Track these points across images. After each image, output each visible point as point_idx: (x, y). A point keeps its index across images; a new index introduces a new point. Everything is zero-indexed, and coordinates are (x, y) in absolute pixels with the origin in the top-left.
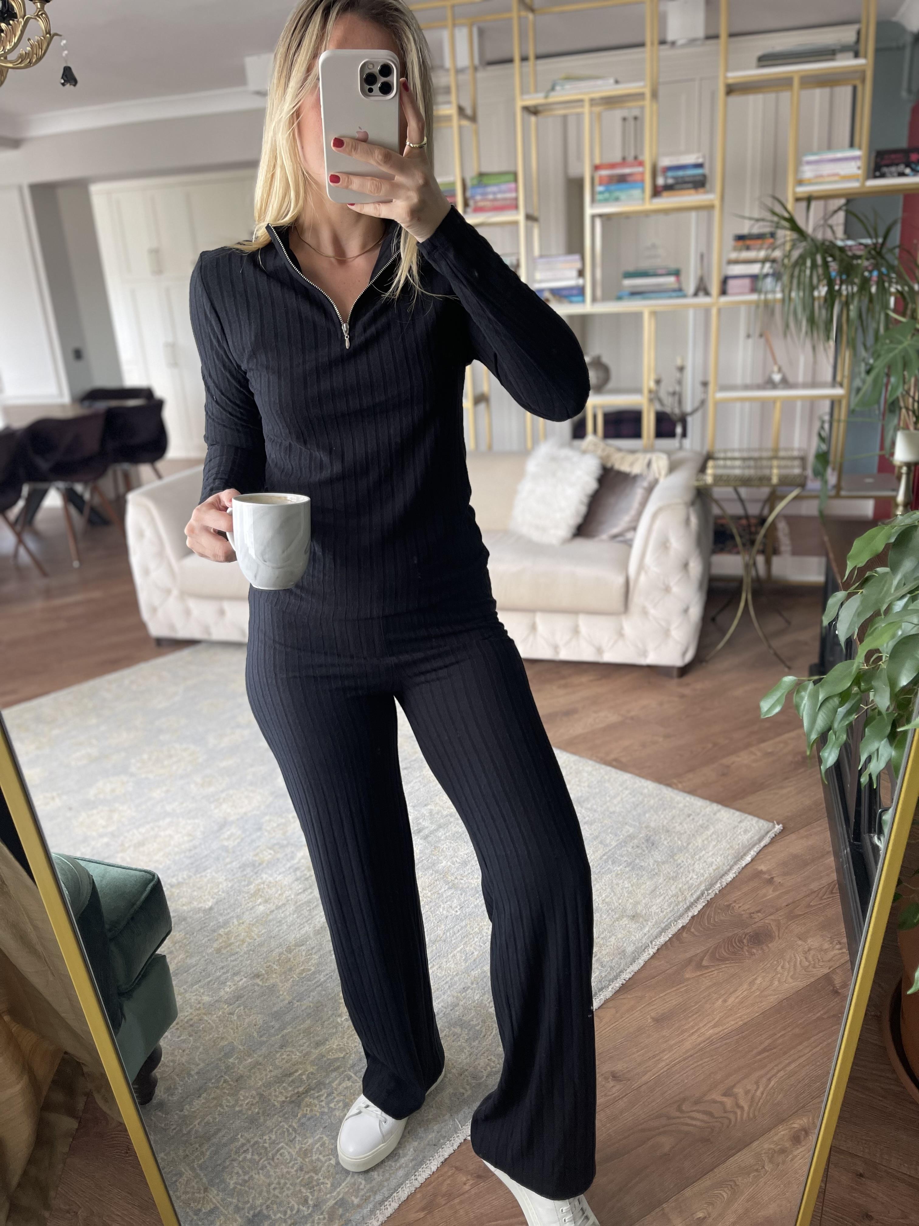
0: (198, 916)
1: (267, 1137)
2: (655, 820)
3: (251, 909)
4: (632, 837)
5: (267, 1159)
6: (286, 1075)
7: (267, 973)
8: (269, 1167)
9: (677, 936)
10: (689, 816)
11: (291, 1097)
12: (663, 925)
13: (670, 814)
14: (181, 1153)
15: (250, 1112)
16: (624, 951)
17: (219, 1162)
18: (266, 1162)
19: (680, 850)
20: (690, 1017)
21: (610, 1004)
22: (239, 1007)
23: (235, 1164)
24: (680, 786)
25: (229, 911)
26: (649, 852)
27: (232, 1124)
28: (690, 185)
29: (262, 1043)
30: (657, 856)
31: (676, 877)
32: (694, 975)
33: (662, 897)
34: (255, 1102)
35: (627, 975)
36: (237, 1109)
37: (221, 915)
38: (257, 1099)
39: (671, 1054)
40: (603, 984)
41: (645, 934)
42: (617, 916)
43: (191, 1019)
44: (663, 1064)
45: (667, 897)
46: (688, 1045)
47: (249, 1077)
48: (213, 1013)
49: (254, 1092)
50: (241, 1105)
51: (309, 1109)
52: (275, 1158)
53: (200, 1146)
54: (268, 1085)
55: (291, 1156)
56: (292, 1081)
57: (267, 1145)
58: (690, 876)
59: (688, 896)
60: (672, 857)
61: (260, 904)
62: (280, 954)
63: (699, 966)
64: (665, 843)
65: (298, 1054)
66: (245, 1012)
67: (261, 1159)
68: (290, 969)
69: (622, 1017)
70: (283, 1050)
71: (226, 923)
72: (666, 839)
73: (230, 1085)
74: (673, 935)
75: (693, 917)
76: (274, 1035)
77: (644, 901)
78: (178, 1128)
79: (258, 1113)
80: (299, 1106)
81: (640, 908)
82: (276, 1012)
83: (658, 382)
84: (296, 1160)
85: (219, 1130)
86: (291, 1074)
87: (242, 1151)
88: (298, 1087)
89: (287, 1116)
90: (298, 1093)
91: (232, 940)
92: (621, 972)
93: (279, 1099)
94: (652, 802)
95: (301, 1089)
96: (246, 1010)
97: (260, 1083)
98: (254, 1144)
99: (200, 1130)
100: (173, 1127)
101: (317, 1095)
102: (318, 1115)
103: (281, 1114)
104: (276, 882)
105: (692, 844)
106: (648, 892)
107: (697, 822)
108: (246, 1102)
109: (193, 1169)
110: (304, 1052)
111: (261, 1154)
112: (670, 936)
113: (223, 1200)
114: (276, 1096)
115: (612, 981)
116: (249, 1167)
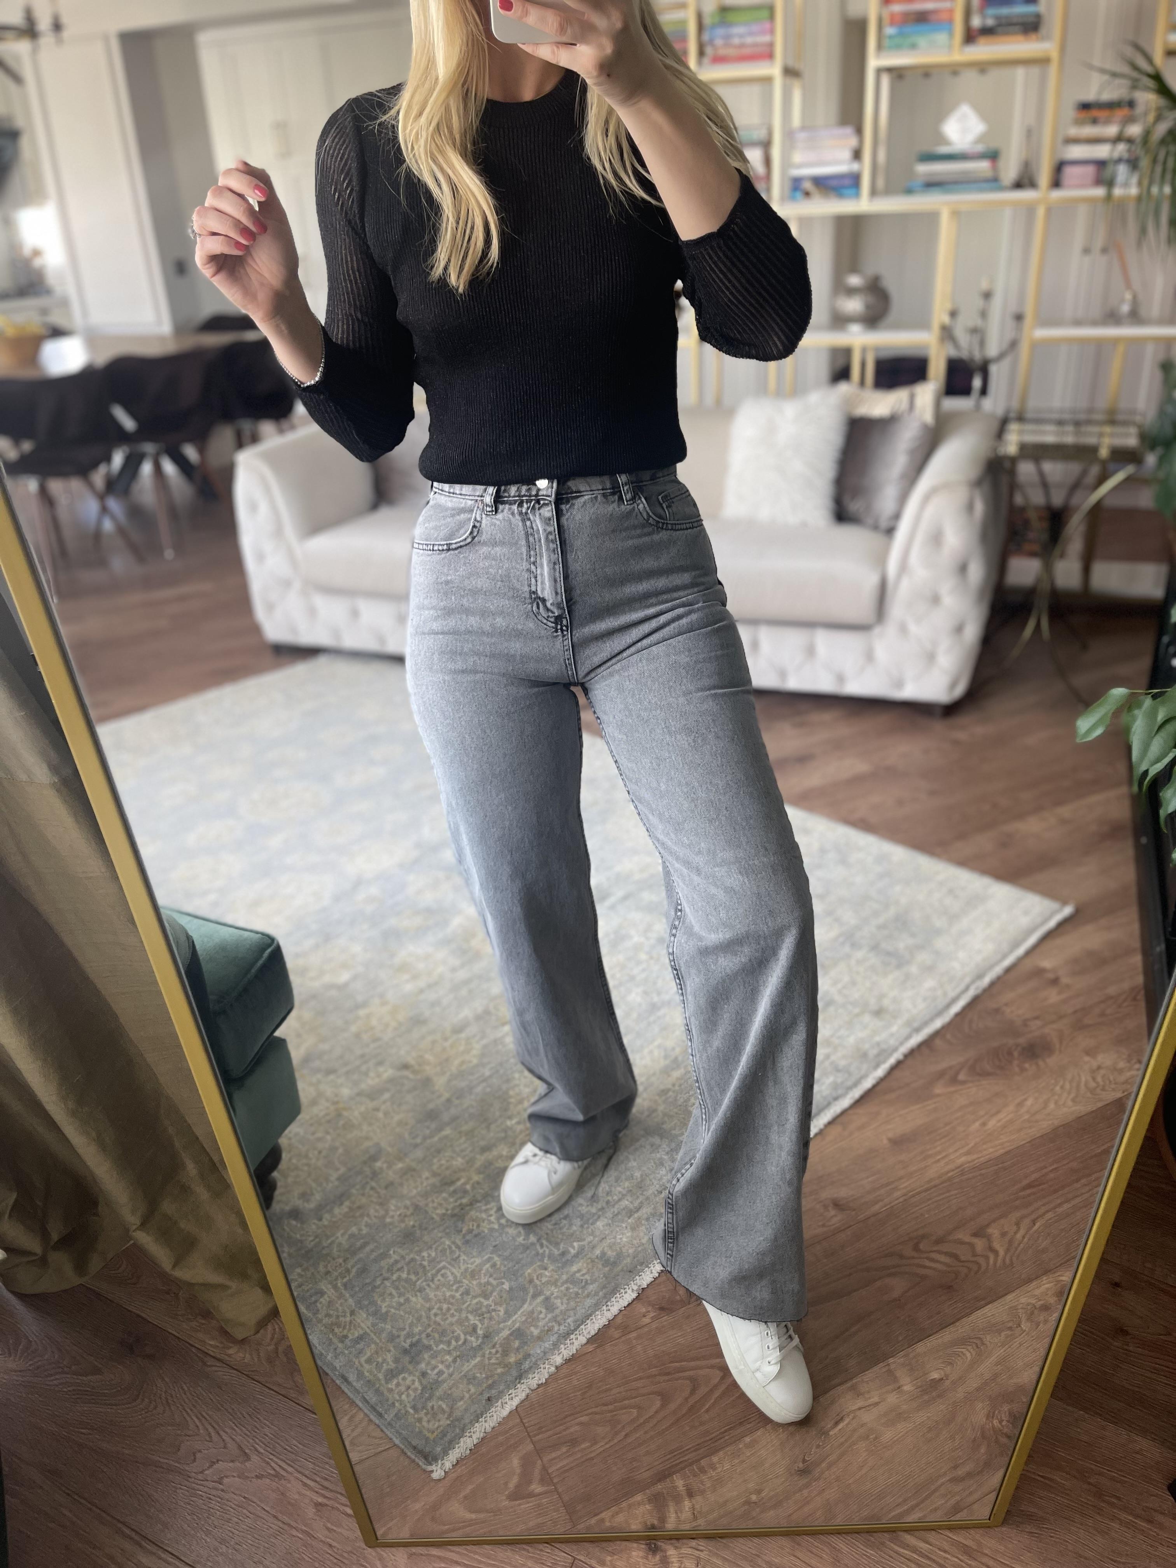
1: (425, 1254)
2: (907, 895)
3: (396, 987)
5: (426, 1280)
6: (446, 1184)
7: (418, 1064)
8: (428, 1290)
9: (928, 1041)
11: (453, 1209)
12: (915, 1025)
14: (321, 1268)
15: (403, 1225)
16: (865, 1053)
17: (367, 1281)
18: (424, 1283)
19: (939, 933)
20: (937, 1140)
22: (385, 1102)
23: (387, 1283)
24: (948, 855)
25: (368, 988)
27: (382, 1237)
28: (1017, 28)
29: (416, 1146)
32: (946, 1090)
33: (915, 991)
34: (409, 1213)
36: (388, 1220)
37: (359, 993)
38: (411, 1210)
39: (908, 1182)
41: (892, 1035)
43: (328, 1115)
44: (897, 1194)
46: (932, 1173)
47: (401, 1185)
48: (354, 1108)
49: (408, 1202)
50: (392, 1217)
51: (475, 1224)
52: (436, 1279)
53: (344, 1261)
54: (425, 1195)
55: (455, 1277)
56: (455, 1192)
57: (425, 1263)
59: (948, 989)
61: (407, 982)
62: (435, 1041)
63: (954, 1081)
65: (460, 1159)
66: (393, 1109)
67: (418, 1279)
68: (448, 1061)
70: (441, 1155)
71: (365, 1004)
73: (378, 1193)
74: (925, 1040)
76: (430, 1138)
77: (891, 994)
78: (317, 1240)
79: (414, 1226)
80: (463, 1221)
81: (886, 1002)
82: (431, 1110)
83: (953, 314)
84: (460, 1282)
85: (366, 1244)
86: (452, 1183)
87: (395, 1268)
88: (461, 1198)
89: (448, 1231)
90: (461, 1205)
91: (374, 1023)
93: (439, 1211)
95: (464, 1201)
96: (394, 1106)
97: (415, 1192)
98: (409, 1262)
99: (344, 1242)
100: (311, 1238)
101: (484, 1208)
102: (486, 1231)
103: (441, 1228)
108: (398, 1213)
109: (335, 1287)
110: (466, 1158)
111: (418, 1274)
113: (373, 1325)
114: (435, 1208)
116: (404, 1287)
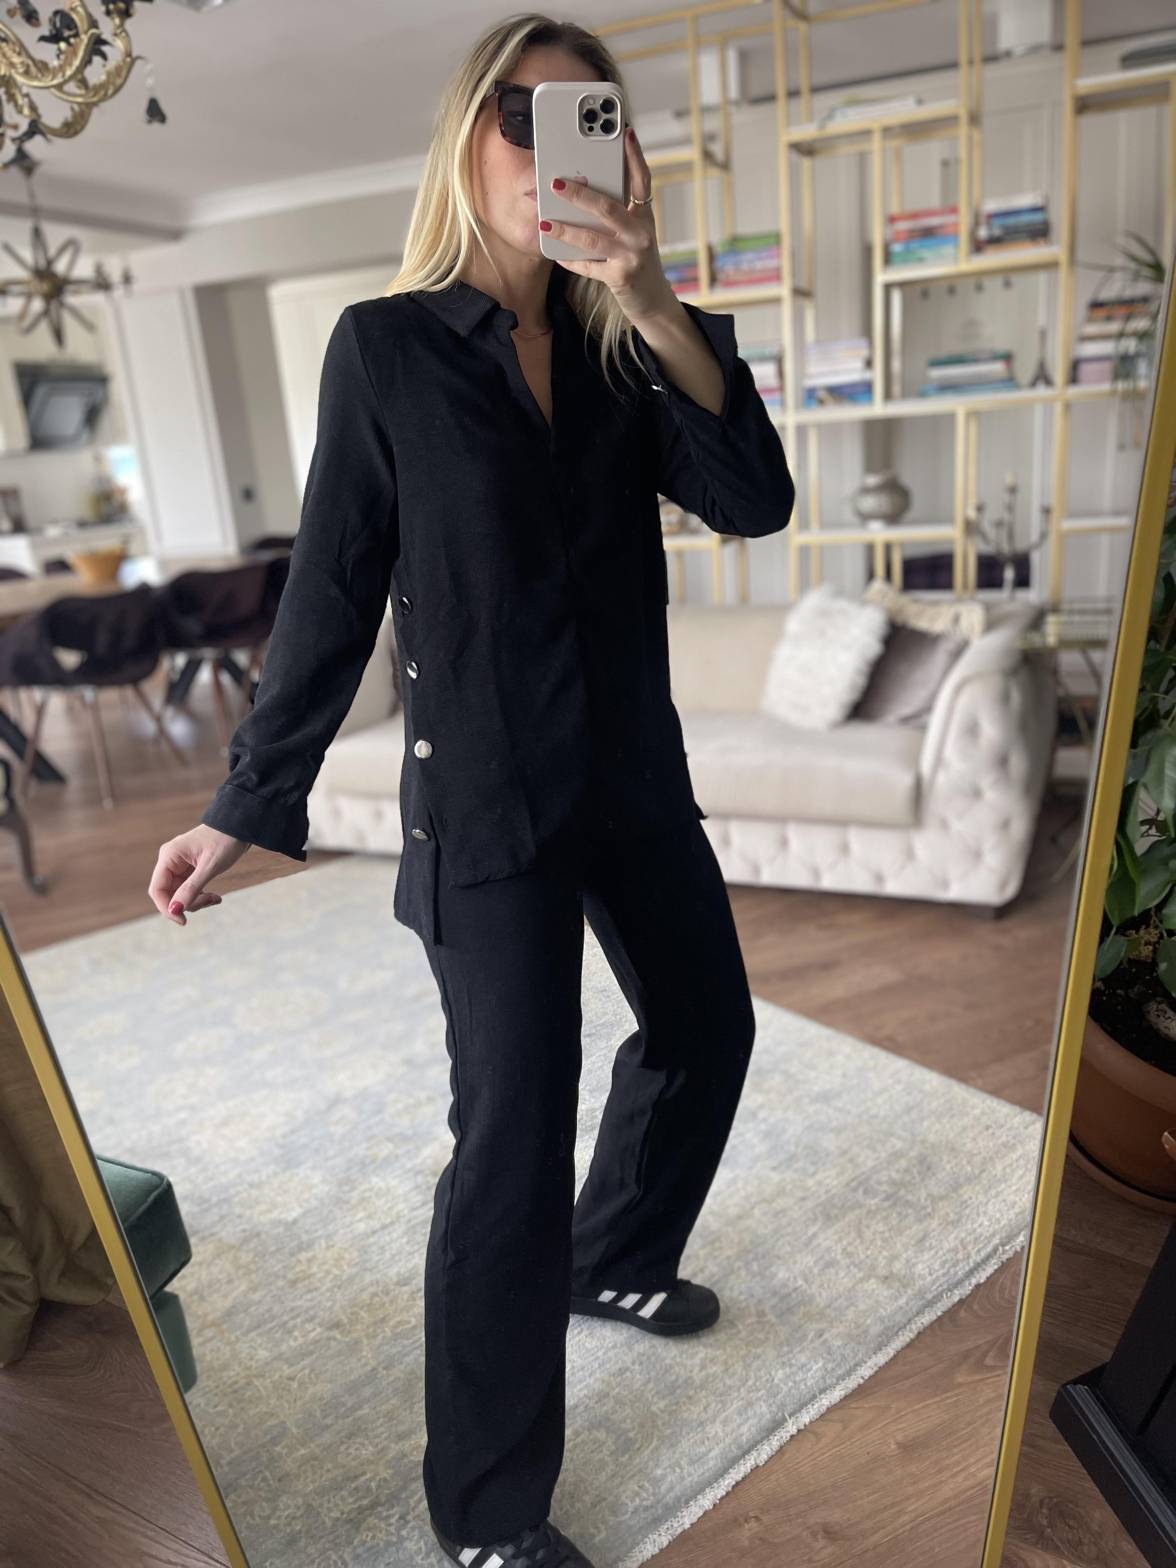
0: (276, 1231)
2: (937, 1132)
3: (348, 1226)
4: (897, 1155)
6: (348, 1479)
7: (351, 1322)
9: (950, 1314)
10: (988, 1128)
11: (350, 1512)
12: (929, 1296)
13: (960, 1124)
15: (288, 1531)
16: (866, 1332)
19: (969, 1180)
20: (955, 1446)
21: (835, 1416)
22: (303, 1369)
24: (979, 1082)
25: (318, 1226)
26: (922, 1180)
28: (1025, 236)
29: (325, 1428)
30: (934, 1186)
31: (958, 1221)
32: (969, 1379)
33: (933, 1252)
34: (299, 1514)
35: (866, 1371)
36: (273, 1522)
37: (306, 1232)
38: (302, 1511)
39: (920, 1503)
40: (829, 1381)
41: (901, 1308)
42: (860, 1275)
43: (236, 1382)
44: (905, 1518)
45: (941, 1253)
46: (947, 1490)
48: (267, 1375)
49: (300, 1501)
50: (279, 1518)
51: (370, 1535)
54: (321, 1492)
56: (357, 1489)
58: (980, 1221)
59: (973, 1253)
60: (955, 1190)
61: (361, 1220)
62: (375, 1295)
63: (980, 1366)
64: (948, 1167)
66: (310, 1378)
68: (383, 1320)
69: (852, 1438)
70: (351, 1441)
71: (310, 1245)
72: (949, 1162)
73: (269, 1485)
74: (945, 1313)
75: (978, 1286)
76: (344, 1418)
77: (905, 1256)
80: (357, 1529)
81: (898, 1266)
82: (352, 1382)
83: (979, 509)
86: (356, 1477)
88: (361, 1498)
91: (314, 1269)
92: (857, 1365)
94: (934, 1105)
96: (312, 1375)
101: (385, 1514)
104: (388, 1190)
105: (987, 1172)
106: (913, 1242)
107: (998, 1138)
108: (286, 1513)
110: (380, 1447)
112: (939, 1314)
115: (842, 1378)
